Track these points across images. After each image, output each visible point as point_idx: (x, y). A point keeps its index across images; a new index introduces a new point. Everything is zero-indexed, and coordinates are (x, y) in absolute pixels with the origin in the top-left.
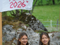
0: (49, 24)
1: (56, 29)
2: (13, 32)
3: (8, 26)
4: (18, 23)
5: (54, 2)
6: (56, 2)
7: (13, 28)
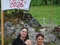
0: (43, 21)
1: (48, 25)
2: (13, 28)
3: (8, 22)
4: (16, 20)
5: (46, 2)
6: (48, 2)
7: (13, 24)
